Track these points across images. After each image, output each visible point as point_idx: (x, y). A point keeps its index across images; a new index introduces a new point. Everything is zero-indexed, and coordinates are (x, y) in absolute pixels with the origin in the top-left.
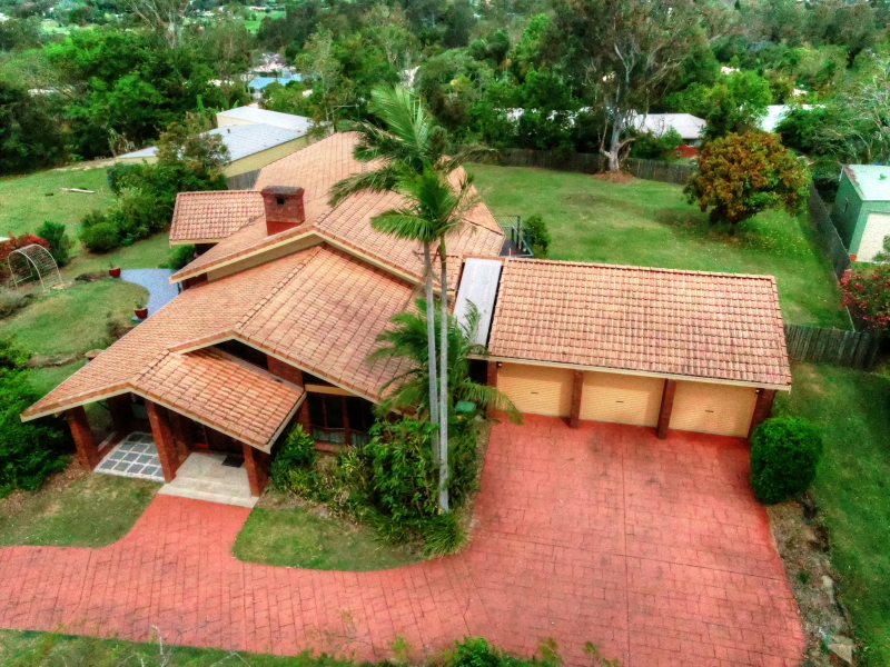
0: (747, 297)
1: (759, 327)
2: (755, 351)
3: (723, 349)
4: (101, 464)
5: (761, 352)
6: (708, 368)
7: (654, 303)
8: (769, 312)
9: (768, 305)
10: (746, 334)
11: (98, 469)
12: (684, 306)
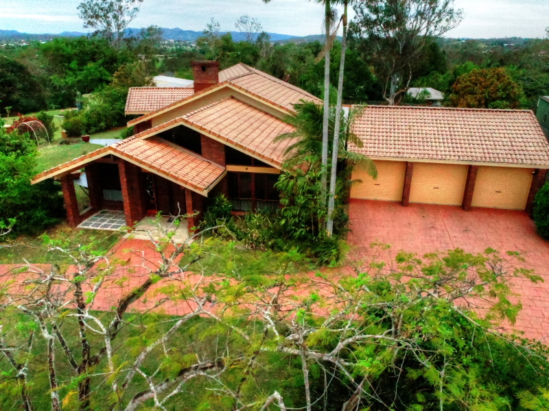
0: (516, 121)
1: (527, 136)
2: (529, 148)
3: (506, 148)
4: (82, 224)
5: (533, 149)
6: (499, 158)
7: (455, 126)
8: (533, 129)
9: (531, 125)
10: (520, 140)
11: (80, 226)
12: (475, 127)
